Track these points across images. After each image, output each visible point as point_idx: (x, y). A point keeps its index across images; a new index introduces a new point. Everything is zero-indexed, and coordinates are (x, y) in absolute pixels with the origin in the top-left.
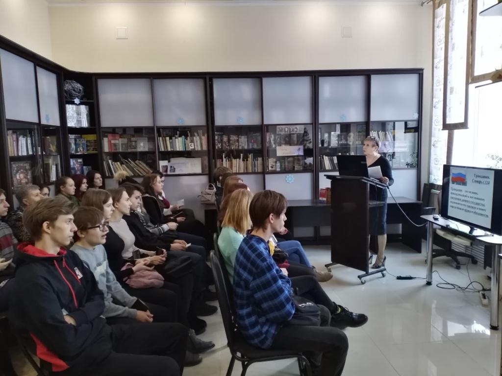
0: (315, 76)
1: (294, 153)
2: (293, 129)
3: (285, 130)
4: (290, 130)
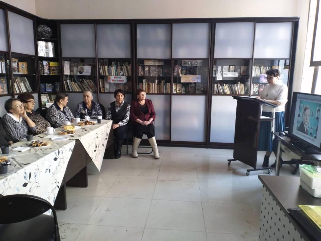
0: (212, 23)
1: (194, 81)
2: (194, 63)
3: (188, 63)
4: (192, 63)
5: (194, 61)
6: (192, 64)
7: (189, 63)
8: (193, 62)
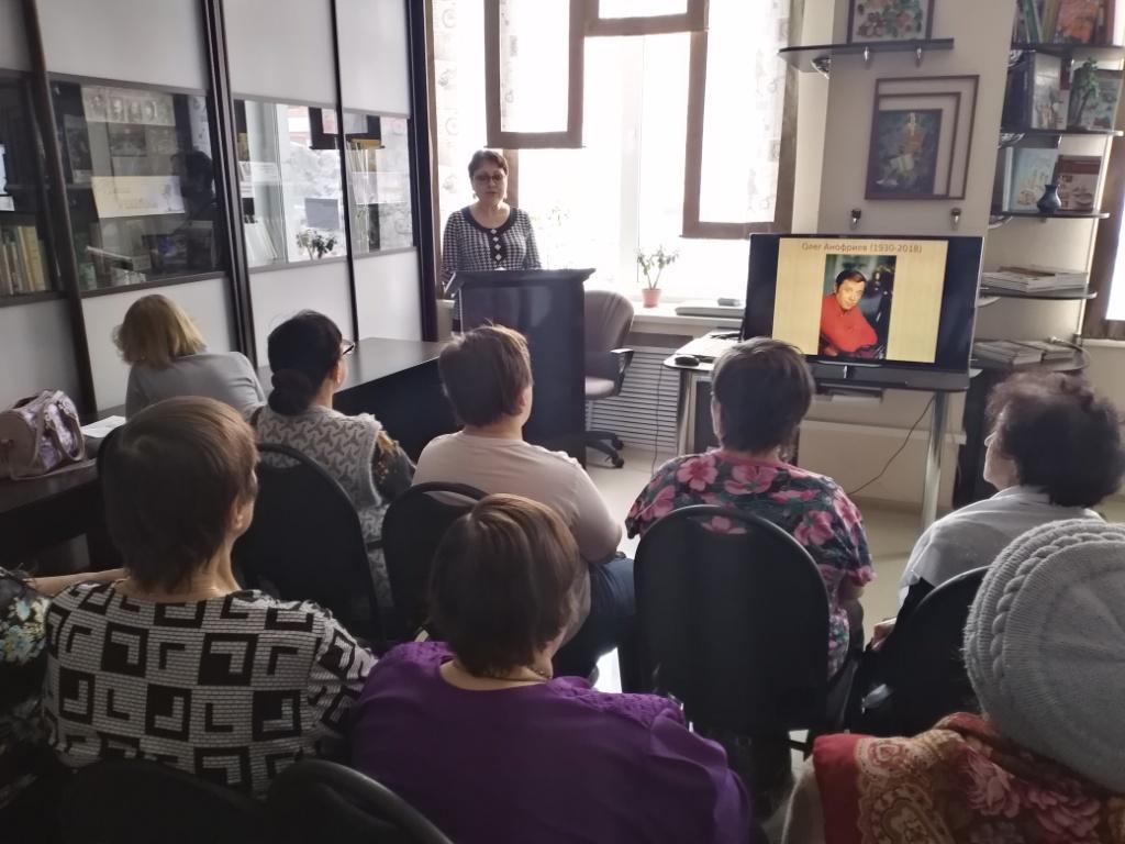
1: (155, 206)
2: (139, 107)
3: (113, 108)
4: (130, 111)
5: (137, 100)
6: (131, 116)
7: (118, 104)
8: (135, 105)
